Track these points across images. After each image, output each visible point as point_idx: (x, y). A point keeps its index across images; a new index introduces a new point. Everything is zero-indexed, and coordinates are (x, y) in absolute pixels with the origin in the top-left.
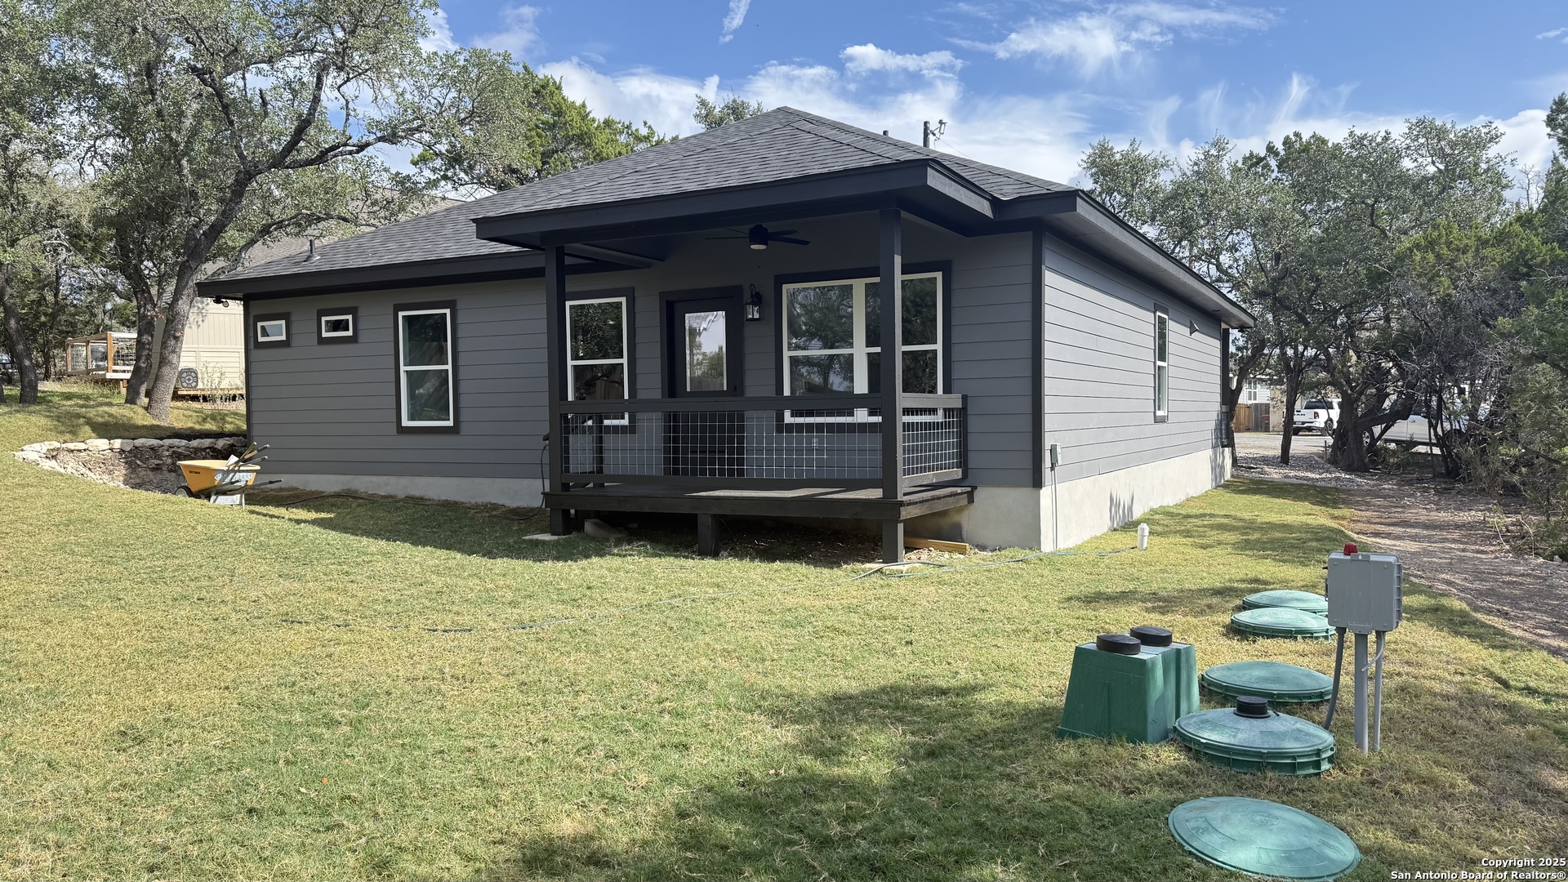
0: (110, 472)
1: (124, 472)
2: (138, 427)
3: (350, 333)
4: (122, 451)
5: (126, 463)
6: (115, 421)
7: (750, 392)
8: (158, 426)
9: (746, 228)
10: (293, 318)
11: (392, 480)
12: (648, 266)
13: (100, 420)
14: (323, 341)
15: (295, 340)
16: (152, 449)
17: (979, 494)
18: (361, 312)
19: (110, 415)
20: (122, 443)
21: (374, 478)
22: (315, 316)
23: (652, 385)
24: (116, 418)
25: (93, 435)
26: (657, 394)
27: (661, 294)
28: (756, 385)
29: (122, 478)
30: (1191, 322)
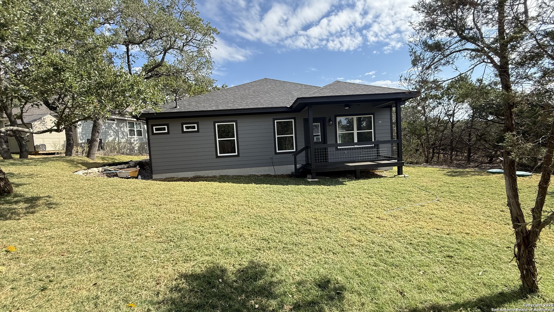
3: (196, 130)
7: (329, 143)
9: (344, 105)
10: (170, 125)
14: (184, 132)
15: (172, 132)
18: (200, 124)
20: (101, 169)
21: (206, 171)
22: (181, 125)
23: (302, 141)
28: (330, 140)
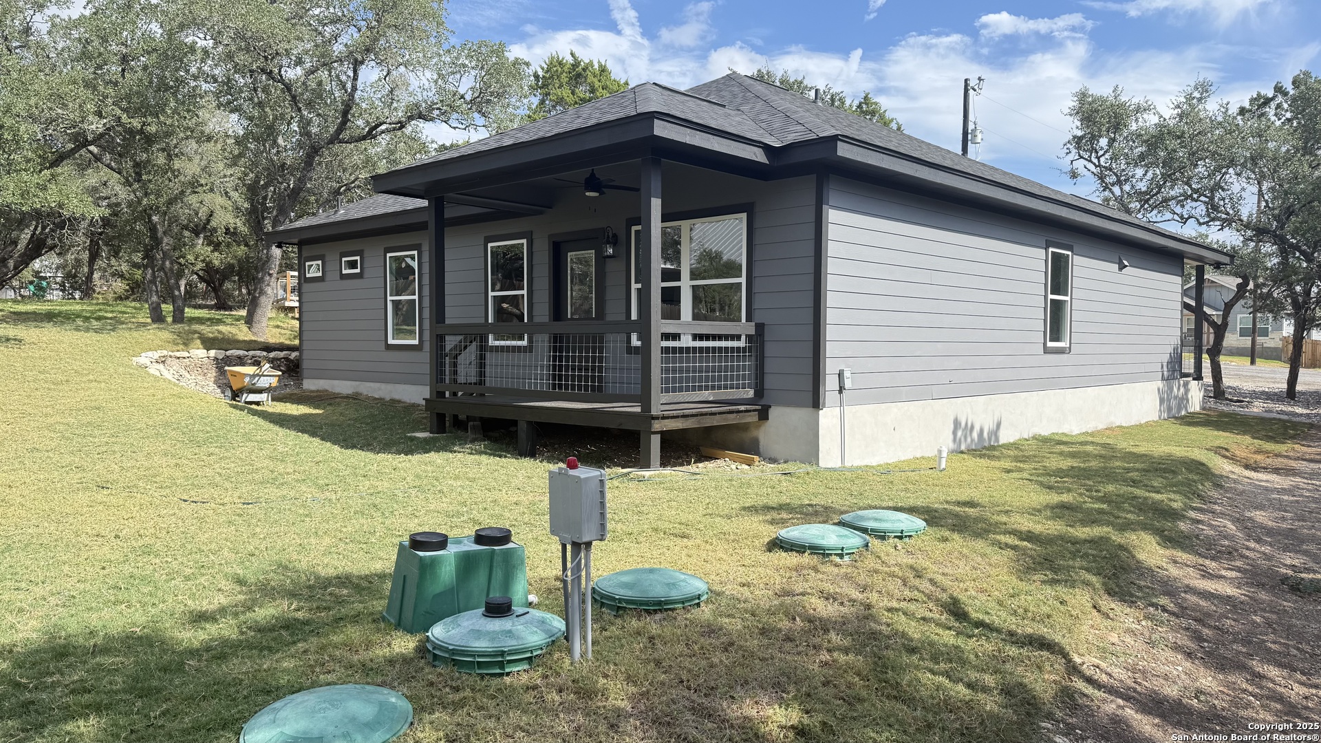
0: (205, 375)
1: (214, 374)
2: (238, 341)
3: (358, 271)
4: (216, 359)
5: (217, 368)
6: (222, 336)
7: (609, 318)
8: (255, 341)
10: (327, 259)
11: (383, 386)
12: (541, 213)
13: (211, 335)
14: (343, 277)
15: (328, 277)
16: (239, 358)
17: (774, 412)
18: (366, 255)
19: (220, 332)
20: (216, 353)
21: (372, 384)
22: (339, 257)
23: (543, 312)
24: (224, 334)
25: (201, 346)
26: (546, 319)
27: (550, 236)
28: (613, 311)
29: (213, 379)
30: (1120, 259)
